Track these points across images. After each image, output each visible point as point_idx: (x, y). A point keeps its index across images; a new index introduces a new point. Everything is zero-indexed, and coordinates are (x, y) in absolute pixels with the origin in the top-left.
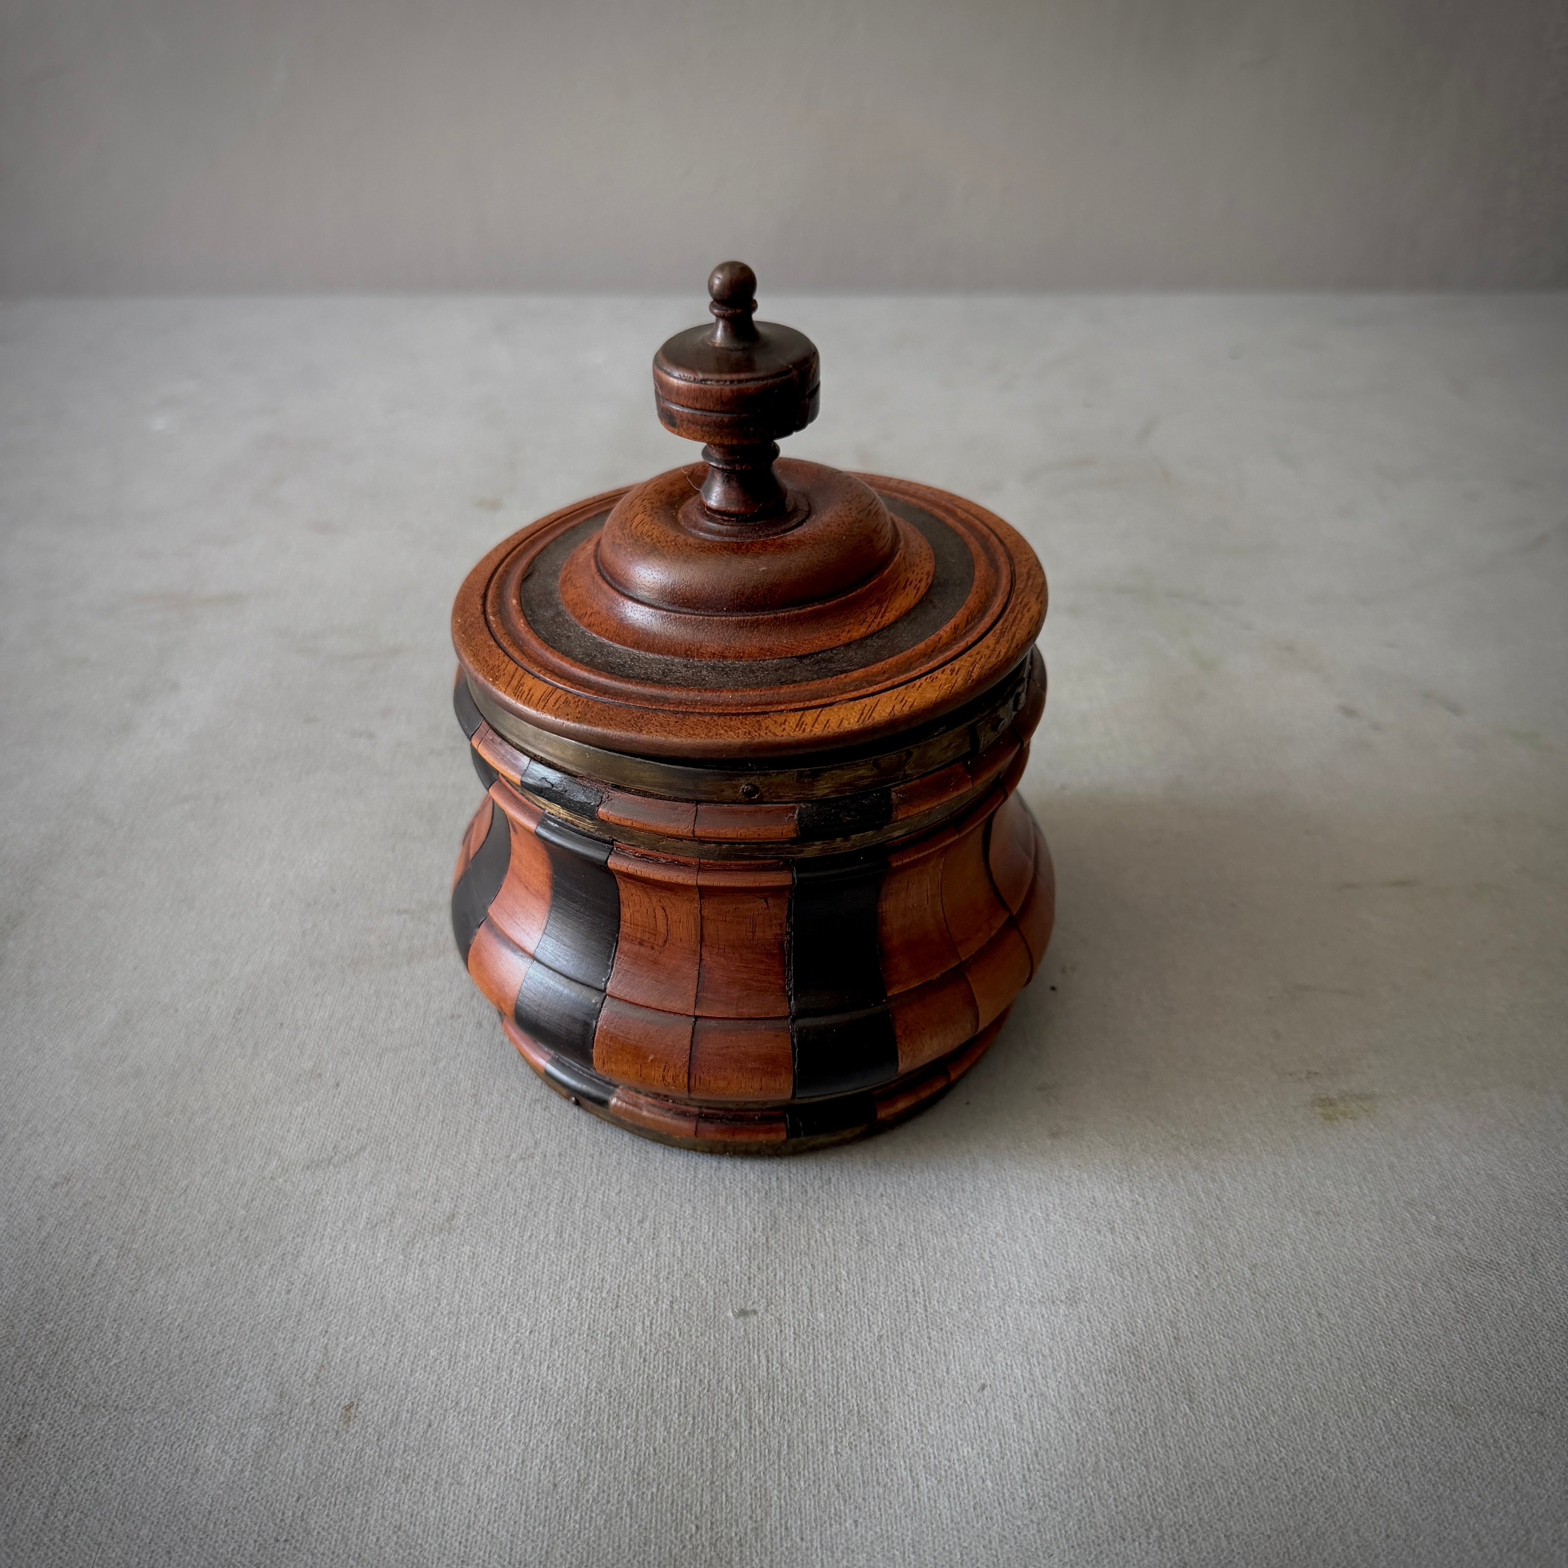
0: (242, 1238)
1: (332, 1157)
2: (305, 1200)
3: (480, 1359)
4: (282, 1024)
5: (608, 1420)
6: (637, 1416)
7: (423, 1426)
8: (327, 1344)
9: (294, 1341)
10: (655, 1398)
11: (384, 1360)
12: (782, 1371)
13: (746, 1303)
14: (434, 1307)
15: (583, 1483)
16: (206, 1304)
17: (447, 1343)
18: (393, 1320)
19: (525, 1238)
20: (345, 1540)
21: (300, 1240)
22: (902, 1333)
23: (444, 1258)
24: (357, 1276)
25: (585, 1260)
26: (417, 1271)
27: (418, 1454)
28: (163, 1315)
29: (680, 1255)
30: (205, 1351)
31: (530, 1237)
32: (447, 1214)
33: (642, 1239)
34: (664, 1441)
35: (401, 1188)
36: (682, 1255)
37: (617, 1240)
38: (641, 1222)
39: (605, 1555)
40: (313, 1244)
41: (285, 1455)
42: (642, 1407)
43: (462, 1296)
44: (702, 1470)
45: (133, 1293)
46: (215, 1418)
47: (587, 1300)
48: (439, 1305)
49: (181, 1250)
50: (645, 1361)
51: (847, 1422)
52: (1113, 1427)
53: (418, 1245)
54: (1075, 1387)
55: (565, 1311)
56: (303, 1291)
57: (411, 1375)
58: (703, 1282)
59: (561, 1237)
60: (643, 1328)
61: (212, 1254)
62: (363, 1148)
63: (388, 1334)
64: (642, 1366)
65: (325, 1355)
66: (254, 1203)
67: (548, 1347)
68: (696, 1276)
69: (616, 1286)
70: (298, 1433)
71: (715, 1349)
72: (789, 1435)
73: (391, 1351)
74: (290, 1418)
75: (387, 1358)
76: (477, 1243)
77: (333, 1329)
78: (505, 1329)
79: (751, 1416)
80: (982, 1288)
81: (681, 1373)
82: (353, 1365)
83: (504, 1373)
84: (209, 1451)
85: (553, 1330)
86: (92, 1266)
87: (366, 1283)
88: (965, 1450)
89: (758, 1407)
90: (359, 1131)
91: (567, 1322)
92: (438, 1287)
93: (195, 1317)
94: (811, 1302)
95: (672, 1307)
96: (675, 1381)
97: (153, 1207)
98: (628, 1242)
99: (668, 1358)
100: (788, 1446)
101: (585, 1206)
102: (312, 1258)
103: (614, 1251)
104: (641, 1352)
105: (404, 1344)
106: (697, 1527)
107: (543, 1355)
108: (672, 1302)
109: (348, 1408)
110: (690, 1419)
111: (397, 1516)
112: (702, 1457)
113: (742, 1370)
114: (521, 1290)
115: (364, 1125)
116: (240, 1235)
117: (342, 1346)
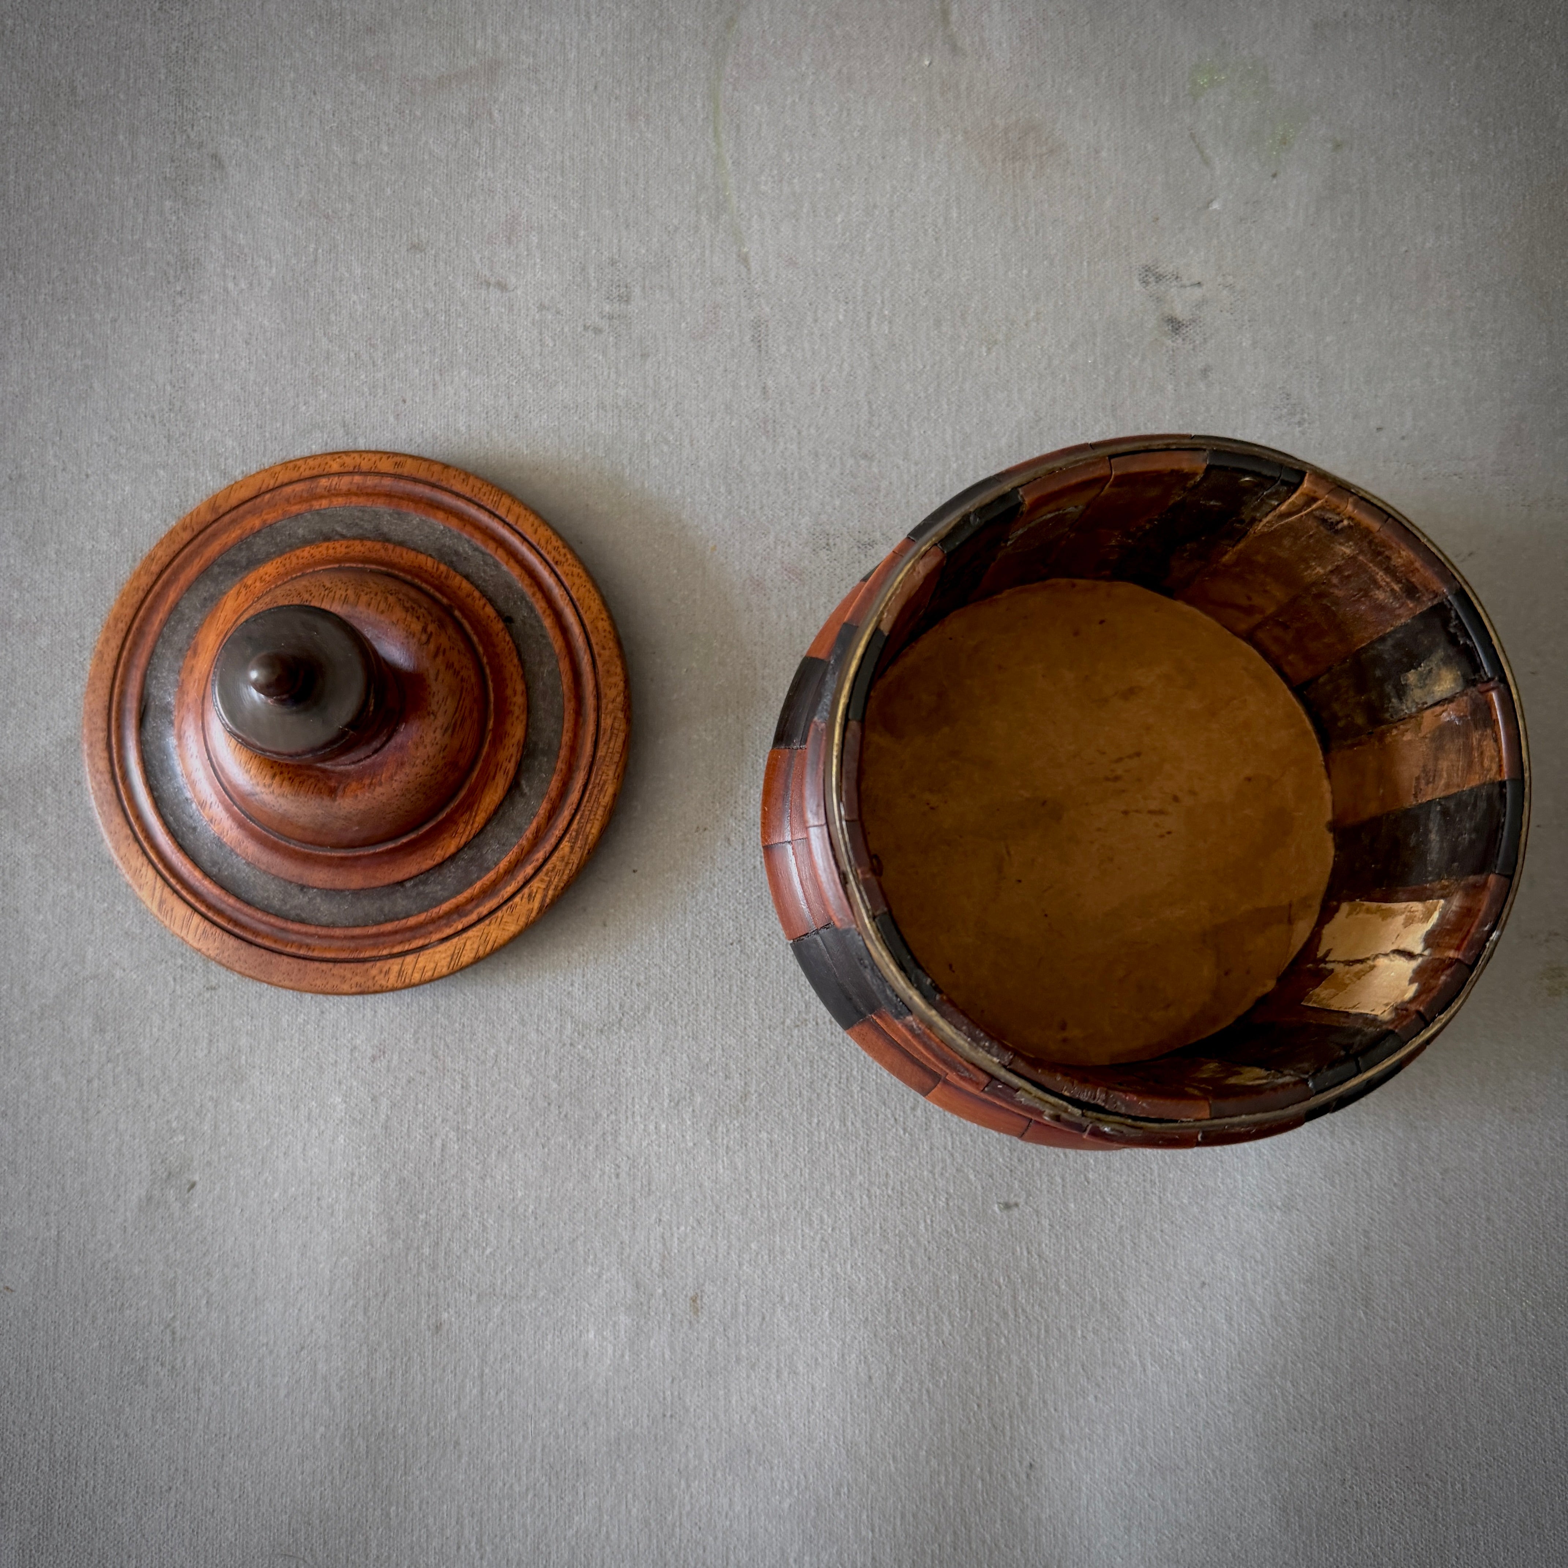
0: (562, 1116)
1: (621, 1020)
2: (608, 1070)
3: (794, 1254)
5: (905, 1317)
6: (927, 1312)
7: (758, 1319)
8: (663, 1233)
9: (634, 1229)
10: (940, 1295)
11: (714, 1252)
12: (1040, 1262)
13: (1009, 1196)
14: (747, 1199)
15: (891, 1376)
16: (549, 1189)
17: (764, 1237)
18: (714, 1211)
19: (814, 1125)
20: (716, 1417)
21: (614, 1118)
23: (746, 1145)
24: (673, 1161)
25: (869, 1153)
26: (725, 1159)
27: (758, 1345)
28: (517, 1202)
29: (950, 1148)
30: (562, 1239)
31: (818, 1124)
32: (740, 1093)
33: (916, 1130)
34: (950, 1334)
35: (692, 1060)
36: (952, 1148)
37: (894, 1130)
38: (913, 1109)
39: (913, 1435)
40: (626, 1123)
41: (652, 1342)
42: (930, 1304)
43: (768, 1189)
44: (981, 1357)
45: (483, 1178)
46: (588, 1306)
47: (876, 1197)
48: (751, 1197)
49: (511, 1130)
50: (929, 1259)
51: (1092, 1309)
52: (1302, 1333)
53: (720, 1129)
54: (1278, 1295)
55: (858, 1209)
56: (630, 1176)
57: (740, 1268)
58: (972, 1177)
59: (844, 1125)
60: (926, 1227)
61: (541, 1134)
62: (648, 1008)
63: (712, 1225)
64: (927, 1264)
65: (664, 1245)
66: (562, 1074)
67: (849, 1246)
68: (966, 1171)
69: (899, 1183)
70: (659, 1322)
71: (985, 1243)
72: (1046, 1321)
73: (718, 1243)
74: (649, 1308)
75: (717, 1251)
76: (772, 1129)
77: (665, 1218)
78: (810, 1225)
79: (1016, 1305)
80: (1211, 1183)
81: (959, 1269)
82: (690, 1256)
83: (816, 1270)
84: (591, 1335)
85: (850, 1228)
86: (438, 1152)
87: (683, 1170)
88: (1185, 1344)
89: (1022, 1297)
90: (638, 985)
91: (861, 1220)
92: (746, 1178)
93: (544, 1204)
94: (1064, 1192)
95: (948, 1204)
96: (955, 1277)
97: (472, 1081)
98: (905, 1133)
99: (948, 1255)
100: (1046, 1331)
101: (862, 1088)
102: (629, 1138)
104: (925, 1250)
105: (728, 1237)
106: (979, 1406)
107: (846, 1254)
108: (947, 1199)
109: (694, 1299)
110: (969, 1312)
111: (752, 1398)
112: (980, 1345)
113: (1008, 1262)
114: (818, 1185)
115: (642, 978)
116: (560, 1113)
117: (676, 1235)
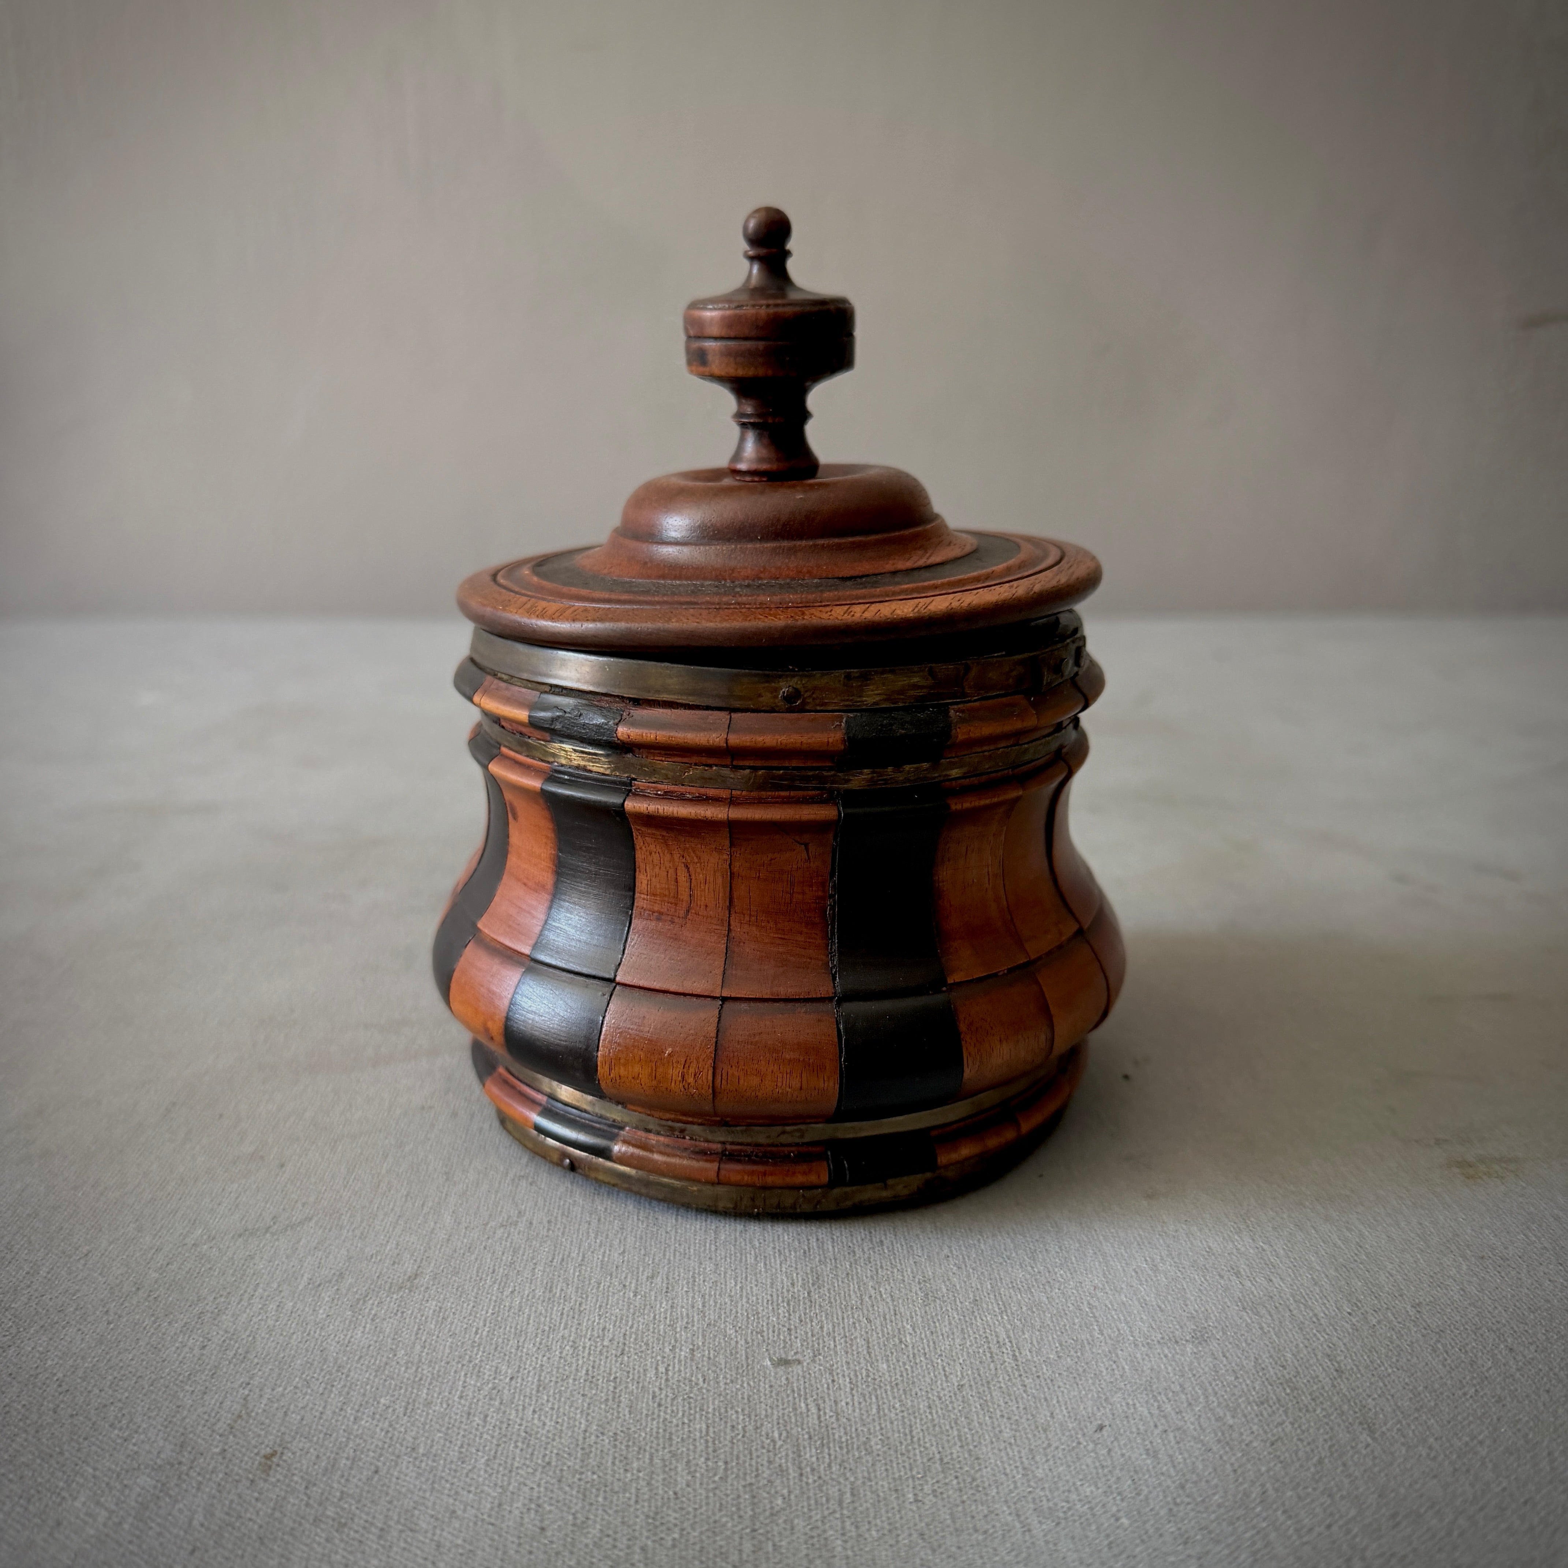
0: (150, 1299)
1: (270, 1227)
2: (233, 1264)
3: (445, 1406)
4: (221, 1116)
5: (613, 1463)
6: (651, 1459)
7: (367, 1473)
8: (248, 1395)
9: (205, 1393)
10: (674, 1442)
11: (321, 1409)
12: (838, 1420)
13: (786, 1353)
14: (388, 1358)
15: (581, 1527)
16: (96, 1359)
17: (403, 1391)
18: (334, 1371)
19: (506, 1293)
21: (223, 1300)
22: (988, 1382)
23: (403, 1313)
24: (292, 1331)
25: (581, 1312)
26: (368, 1326)
27: (359, 1501)
28: (39, 1370)
29: (700, 1307)
30: (88, 1405)
31: (512, 1292)
32: (409, 1274)
33: (653, 1293)
34: (688, 1485)
35: (352, 1252)
36: (704, 1306)
37: (621, 1294)
38: (651, 1278)
40: (238, 1303)
41: (179, 1506)
42: (657, 1450)
43: (424, 1347)
44: (740, 1517)
46: (91, 1471)
47: (584, 1348)
48: (395, 1355)
49: (72, 1309)
50: (660, 1405)
51: (927, 1470)
53: (371, 1302)
54: (1220, 1419)
55: (556, 1358)
56: (221, 1346)
57: (354, 1423)
58: (731, 1332)
59: (550, 1291)
60: (657, 1373)
61: (111, 1312)
62: (308, 1218)
63: (327, 1384)
64: (656, 1411)
65: (244, 1405)
66: (170, 1266)
67: (534, 1392)
68: (722, 1326)
69: (621, 1335)
70: (200, 1483)
71: (749, 1396)
72: (852, 1483)
73: (330, 1400)
74: (191, 1468)
75: (325, 1407)
76: (445, 1298)
77: (256, 1381)
78: (478, 1376)
79: (800, 1463)
80: (1084, 1336)
81: (708, 1419)
82: (280, 1414)
83: (476, 1419)
84: (78, 1504)
85: (540, 1376)
87: (303, 1338)
89: (809, 1455)
90: (304, 1205)
91: (558, 1368)
92: (394, 1339)
93: (80, 1373)
94: (869, 1353)
95: (693, 1355)
96: (699, 1426)
97: (44, 1270)
98: (635, 1296)
99: (689, 1403)
100: (853, 1494)
101: (581, 1265)
102: (236, 1316)
103: (618, 1303)
104: (654, 1397)
105: (348, 1393)
107: (527, 1400)
108: (693, 1350)
109: (268, 1457)
110: (720, 1464)
112: (739, 1503)
113: (786, 1418)
114: (500, 1340)
115: (312, 1199)
116: (149, 1296)
117: (266, 1397)
